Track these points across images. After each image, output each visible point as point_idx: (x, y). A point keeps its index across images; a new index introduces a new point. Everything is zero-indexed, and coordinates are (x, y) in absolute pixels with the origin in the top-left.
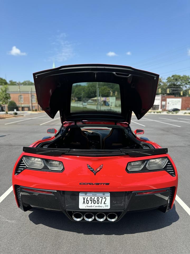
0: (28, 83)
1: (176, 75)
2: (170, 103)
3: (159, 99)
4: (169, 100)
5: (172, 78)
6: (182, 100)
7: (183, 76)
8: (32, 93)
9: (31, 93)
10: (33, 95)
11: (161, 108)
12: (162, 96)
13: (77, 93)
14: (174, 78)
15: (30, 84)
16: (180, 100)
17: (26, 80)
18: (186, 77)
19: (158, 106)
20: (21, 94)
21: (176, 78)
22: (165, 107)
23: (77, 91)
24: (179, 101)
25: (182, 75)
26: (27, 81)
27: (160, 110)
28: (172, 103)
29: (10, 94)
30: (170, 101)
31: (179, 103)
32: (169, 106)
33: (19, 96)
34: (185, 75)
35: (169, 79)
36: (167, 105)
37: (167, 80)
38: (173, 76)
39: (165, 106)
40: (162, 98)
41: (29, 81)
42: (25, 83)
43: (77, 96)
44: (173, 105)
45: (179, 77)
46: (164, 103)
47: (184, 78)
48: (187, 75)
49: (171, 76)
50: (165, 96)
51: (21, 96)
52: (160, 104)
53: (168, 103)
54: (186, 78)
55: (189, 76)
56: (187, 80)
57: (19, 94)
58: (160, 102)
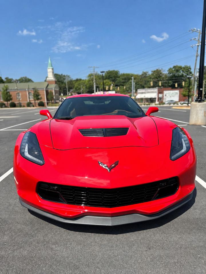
0: (25, 80)
1: (178, 66)
2: (167, 95)
3: (156, 92)
4: (165, 92)
5: (173, 69)
6: (180, 92)
7: (185, 67)
8: (30, 90)
9: (28, 90)
10: (30, 92)
11: (158, 101)
12: (158, 88)
13: (78, 89)
14: (175, 69)
15: (27, 80)
16: (177, 91)
17: (22, 77)
18: (187, 67)
19: (155, 98)
20: (18, 92)
21: (177, 69)
22: (162, 100)
23: (78, 86)
24: (177, 93)
25: (183, 66)
26: (24, 77)
27: (157, 102)
28: (169, 95)
29: (10, 92)
30: (167, 93)
31: (177, 95)
32: (166, 99)
33: (17, 94)
34: (186, 65)
35: (170, 71)
36: (165, 97)
37: (168, 71)
38: (174, 67)
39: (162, 98)
40: (159, 90)
41: (26, 77)
42: (22, 80)
43: (77, 92)
44: (170, 97)
45: (181, 68)
46: (160, 95)
47: (185, 69)
48: (188, 65)
49: (172, 67)
50: (161, 89)
51: (19, 94)
52: (157, 97)
53: (166, 95)
54: (187, 69)
55: (190, 66)
56: (189, 70)
57: (16, 91)
58: (157, 95)
